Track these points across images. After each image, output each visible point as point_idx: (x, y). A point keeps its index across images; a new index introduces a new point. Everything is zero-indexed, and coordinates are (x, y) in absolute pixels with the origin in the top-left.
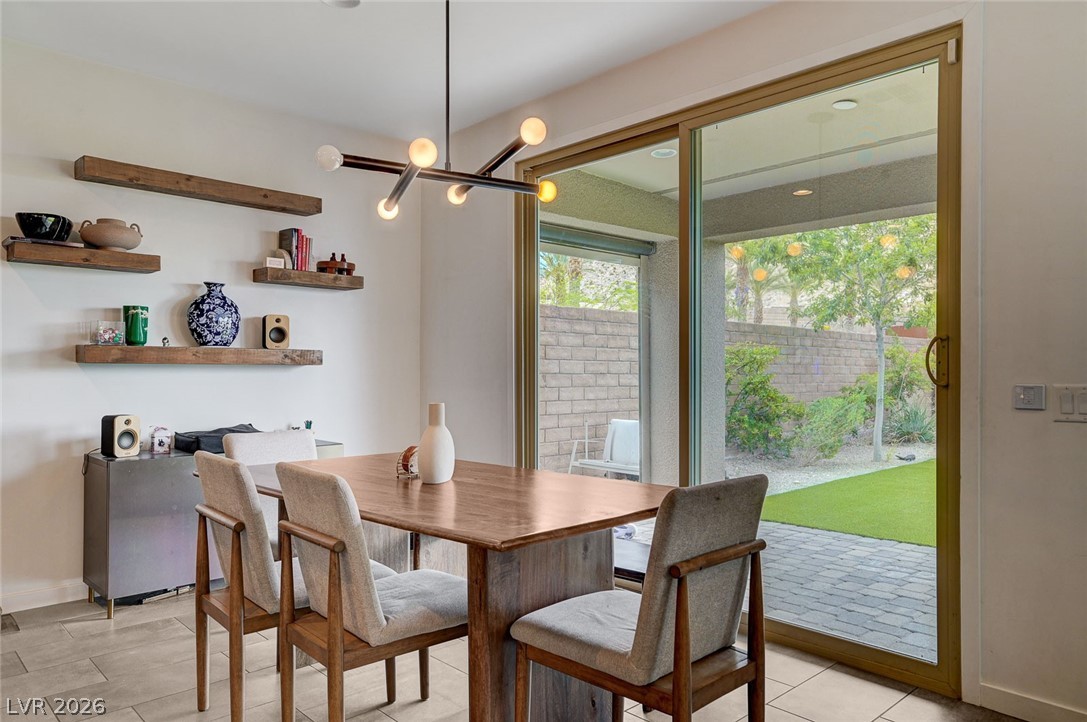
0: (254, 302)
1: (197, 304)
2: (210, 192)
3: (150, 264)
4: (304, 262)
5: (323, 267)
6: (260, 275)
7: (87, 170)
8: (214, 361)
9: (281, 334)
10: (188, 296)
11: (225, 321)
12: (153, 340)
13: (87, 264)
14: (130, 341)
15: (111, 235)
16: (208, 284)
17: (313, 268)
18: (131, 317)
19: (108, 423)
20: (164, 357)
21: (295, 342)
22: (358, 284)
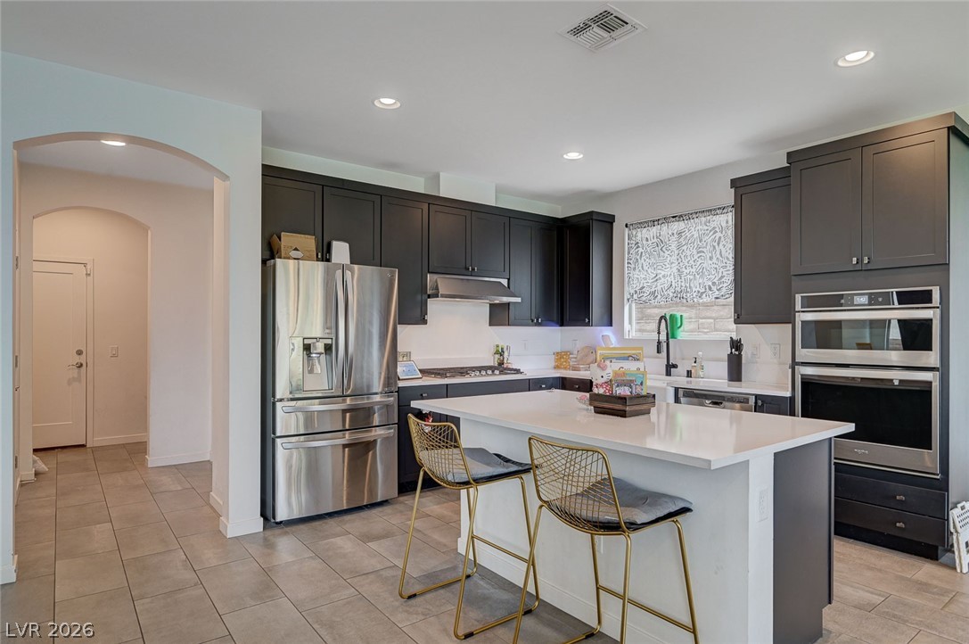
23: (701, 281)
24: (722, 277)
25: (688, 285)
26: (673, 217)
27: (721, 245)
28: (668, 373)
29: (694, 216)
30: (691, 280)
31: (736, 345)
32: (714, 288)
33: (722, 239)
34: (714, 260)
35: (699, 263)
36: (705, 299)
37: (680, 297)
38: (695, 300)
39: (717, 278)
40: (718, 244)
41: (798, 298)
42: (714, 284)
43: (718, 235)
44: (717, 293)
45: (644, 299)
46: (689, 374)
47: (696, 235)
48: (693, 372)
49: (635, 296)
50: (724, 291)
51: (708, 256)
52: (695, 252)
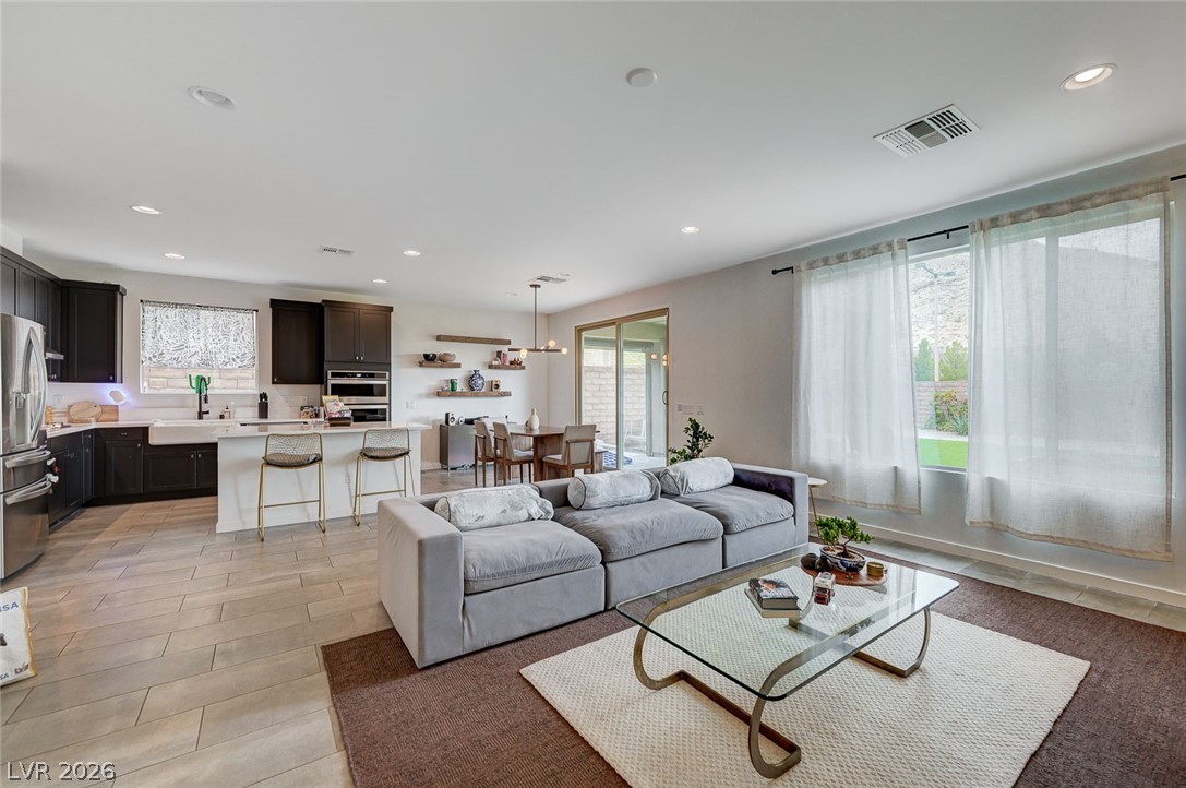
0: (489, 375)
1: (471, 377)
3: (458, 366)
4: (505, 361)
5: (511, 363)
6: (491, 367)
7: (439, 338)
8: (477, 395)
9: (497, 386)
10: (467, 374)
11: (480, 382)
12: (459, 390)
13: (441, 366)
14: (452, 390)
15: (449, 358)
16: (475, 371)
17: (508, 363)
18: (452, 382)
19: (447, 415)
20: (462, 395)
21: (502, 389)
22: (523, 368)
23: (226, 354)
24: (245, 353)
25: (213, 356)
26: (199, 306)
27: (244, 333)
28: (200, 417)
29: (220, 309)
30: (216, 353)
31: (263, 396)
32: (238, 360)
33: (245, 329)
34: (238, 342)
35: (224, 342)
36: (229, 366)
37: (205, 363)
38: (221, 366)
39: (240, 354)
40: (242, 332)
41: (329, 372)
42: (238, 357)
43: (241, 326)
44: (240, 363)
46: (222, 417)
47: (221, 322)
48: (226, 415)
49: (154, 360)
50: (246, 363)
51: (232, 339)
52: (220, 334)
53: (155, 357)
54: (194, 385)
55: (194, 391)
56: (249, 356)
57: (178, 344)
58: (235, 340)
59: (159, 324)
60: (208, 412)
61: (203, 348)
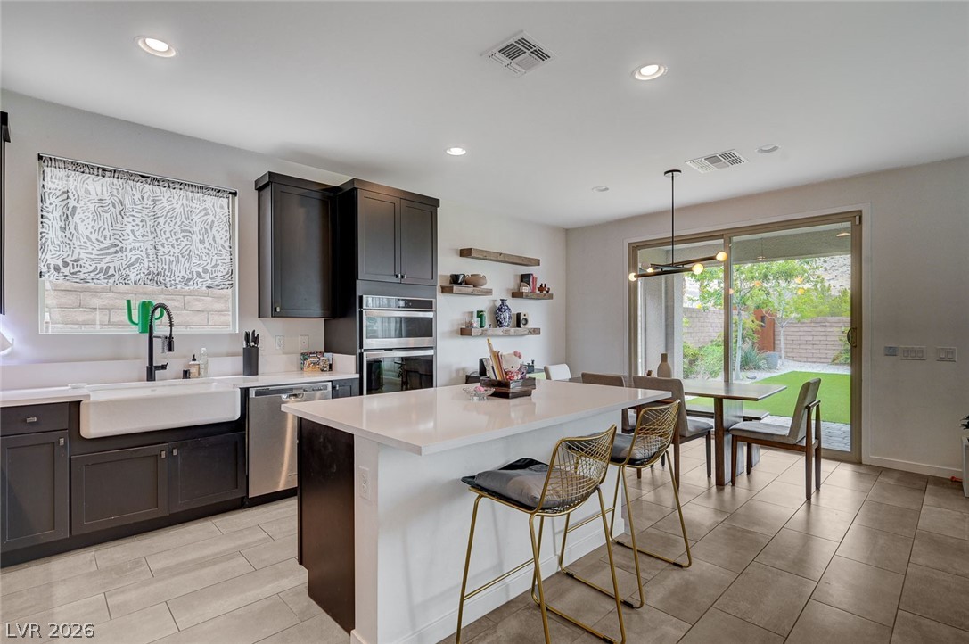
0: (516, 306)
1: (500, 309)
2: (499, 258)
3: (489, 292)
4: (534, 288)
5: (540, 290)
6: (516, 294)
7: (465, 253)
8: (507, 335)
9: (526, 320)
10: (495, 304)
11: (506, 315)
13: (472, 294)
14: (482, 327)
16: (502, 300)
17: (537, 291)
18: (481, 315)
19: (482, 361)
21: (531, 325)
22: (551, 297)
23: (187, 265)
24: (216, 265)
25: (167, 267)
26: (143, 176)
27: (214, 229)
28: (151, 376)
29: (177, 186)
30: (171, 262)
31: (251, 339)
32: (206, 276)
33: (216, 223)
34: (207, 245)
35: (184, 244)
36: (191, 287)
37: (155, 278)
38: (179, 286)
39: (209, 266)
40: (211, 228)
42: (205, 271)
43: (211, 218)
44: (210, 281)
45: (82, 276)
46: (186, 374)
47: (179, 209)
48: (193, 371)
49: (65, 270)
50: (218, 280)
51: (196, 238)
52: (177, 229)
53: (66, 264)
54: (136, 318)
55: (135, 329)
56: (223, 269)
57: (108, 242)
58: (202, 242)
59: (72, 203)
60: (164, 367)
61: (152, 251)
